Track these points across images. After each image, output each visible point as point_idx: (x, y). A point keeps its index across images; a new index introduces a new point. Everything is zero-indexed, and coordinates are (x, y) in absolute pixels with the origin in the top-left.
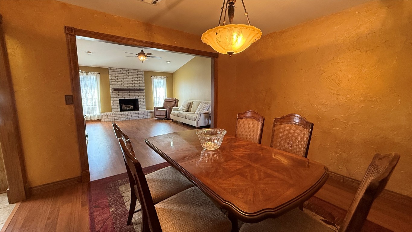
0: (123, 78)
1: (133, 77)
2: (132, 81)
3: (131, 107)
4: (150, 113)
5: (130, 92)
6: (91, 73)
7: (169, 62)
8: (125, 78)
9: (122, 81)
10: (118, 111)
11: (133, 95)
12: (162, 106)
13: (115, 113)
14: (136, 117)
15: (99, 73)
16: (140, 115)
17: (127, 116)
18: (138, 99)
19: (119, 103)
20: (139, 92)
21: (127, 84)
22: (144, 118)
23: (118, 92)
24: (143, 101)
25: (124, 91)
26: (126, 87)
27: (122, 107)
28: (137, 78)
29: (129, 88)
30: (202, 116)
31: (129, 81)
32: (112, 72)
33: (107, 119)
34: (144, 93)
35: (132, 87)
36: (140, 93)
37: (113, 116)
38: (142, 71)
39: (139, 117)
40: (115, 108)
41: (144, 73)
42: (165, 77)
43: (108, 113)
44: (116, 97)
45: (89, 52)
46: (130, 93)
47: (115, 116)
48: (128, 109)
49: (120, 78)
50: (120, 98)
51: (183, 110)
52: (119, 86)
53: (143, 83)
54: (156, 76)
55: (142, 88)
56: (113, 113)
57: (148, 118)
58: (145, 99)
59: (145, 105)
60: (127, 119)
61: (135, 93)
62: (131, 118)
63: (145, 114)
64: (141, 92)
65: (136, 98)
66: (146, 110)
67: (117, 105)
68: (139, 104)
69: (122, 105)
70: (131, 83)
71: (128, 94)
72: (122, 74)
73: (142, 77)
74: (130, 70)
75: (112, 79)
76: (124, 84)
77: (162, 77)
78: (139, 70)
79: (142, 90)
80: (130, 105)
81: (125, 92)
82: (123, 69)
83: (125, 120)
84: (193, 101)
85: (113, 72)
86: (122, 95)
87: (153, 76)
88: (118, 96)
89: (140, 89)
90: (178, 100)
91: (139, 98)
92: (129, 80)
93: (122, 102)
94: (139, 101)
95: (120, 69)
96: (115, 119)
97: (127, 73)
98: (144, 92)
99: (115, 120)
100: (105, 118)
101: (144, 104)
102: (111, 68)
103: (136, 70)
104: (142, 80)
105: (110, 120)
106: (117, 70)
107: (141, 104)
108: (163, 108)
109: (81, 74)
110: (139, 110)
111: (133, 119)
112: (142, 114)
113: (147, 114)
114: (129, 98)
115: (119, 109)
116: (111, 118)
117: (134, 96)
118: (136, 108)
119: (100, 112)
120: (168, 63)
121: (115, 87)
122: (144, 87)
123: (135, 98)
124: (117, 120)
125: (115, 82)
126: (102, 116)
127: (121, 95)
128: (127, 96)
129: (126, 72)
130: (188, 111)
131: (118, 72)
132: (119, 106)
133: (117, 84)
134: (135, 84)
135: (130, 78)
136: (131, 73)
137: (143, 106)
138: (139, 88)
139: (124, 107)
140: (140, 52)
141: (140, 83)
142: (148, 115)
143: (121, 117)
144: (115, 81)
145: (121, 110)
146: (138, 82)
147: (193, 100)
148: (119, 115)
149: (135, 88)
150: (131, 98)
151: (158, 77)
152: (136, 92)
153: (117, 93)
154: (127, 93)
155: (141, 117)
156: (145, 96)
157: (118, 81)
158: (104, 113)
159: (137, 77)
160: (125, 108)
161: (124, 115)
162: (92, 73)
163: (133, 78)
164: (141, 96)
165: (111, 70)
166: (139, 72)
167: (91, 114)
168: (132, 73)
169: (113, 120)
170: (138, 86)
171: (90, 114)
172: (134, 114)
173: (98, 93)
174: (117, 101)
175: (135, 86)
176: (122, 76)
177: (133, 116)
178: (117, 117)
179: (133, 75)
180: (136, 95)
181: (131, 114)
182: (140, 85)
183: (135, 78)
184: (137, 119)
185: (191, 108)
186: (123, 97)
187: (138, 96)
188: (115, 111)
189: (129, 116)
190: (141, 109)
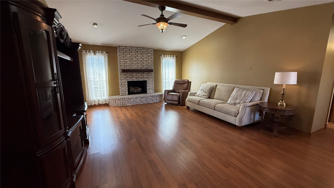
0: (131, 57)
1: (142, 56)
2: (141, 60)
3: (139, 89)
4: (159, 97)
5: (139, 73)
6: (99, 52)
7: (185, 36)
8: (134, 57)
9: (131, 61)
10: (126, 94)
11: (141, 76)
12: (171, 88)
13: (123, 97)
14: (145, 101)
15: (108, 53)
16: (149, 99)
17: (135, 100)
18: (146, 81)
19: (127, 85)
20: (148, 73)
21: (136, 64)
22: (153, 102)
23: (126, 73)
24: (151, 83)
25: (132, 72)
26: (134, 67)
27: (131, 90)
28: (146, 58)
29: (138, 68)
30: (248, 110)
31: (138, 61)
32: (120, 51)
33: (115, 104)
34: (153, 75)
35: (141, 68)
36: (149, 75)
37: (121, 100)
38: (151, 49)
39: (148, 101)
40: (123, 91)
41: (154, 52)
43: (116, 96)
44: (124, 78)
45: (95, 24)
46: (138, 75)
47: (123, 100)
48: (136, 91)
49: (129, 57)
50: (128, 80)
51: (204, 96)
52: (127, 66)
53: (152, 63)
54: (165, 55)
55: (150, 68)
56: (121, 97)
57: (157, 101)
58: (153, 81)
59: (154, 87)
60: (135, 104)
62: (139, 102)
63: (154, 97)
64: (150, 73)
65: (145, 80)
66: (154, 92)
67: (125, 87)
68: (148, 86)
70: (140, 63)
71: (137, 75)
72: (131, 54)
73: (151, 56)
74: (139, 49)
75: (121, 59)
76: (132, 64)
77: (172, 56)
78: (148, 48)
79: (151, 71)
80: (138, 88)
81: (134, 73)
82: (131, 47)
83: (133, 104)
84: (217, 85)
85: (122, 51)
86: (130, 77)
87: (162, 55)
88: (127, 77)
89: (149, 70)
90: (191, 82)
91: (148, 79)
92: (138, 60)
93: (131, 84)
94: (147, 83)
95: (129, 48)
96: (123, 103)
97: (136, 52)
98: (153, 73)
99: (123, 105)
100: (113, 102)
101: (152, 86)
102: (119, 46)
103: (146, 49)
104: (152, 60)
105: (118, 105)
106: (126, 48)
107: (150, 86)
108: (173, 91)
109: (89, 53)
110: (148, 92)
111: (142, 103)
112: (151, 98)
113: (156, 97)
114: (138, 80)
115: (127, 92)
116: (119, 102)
117: (143, 78)
118: (144, 91)
119: (108, 95)
120: (184, 37)
121: (123, 68)
122: (153, 68)
123: (143, 80)
124: (126, 105)
125: (123, 62)
126: (110, 100)
127: (129, 77)
128: (135, 78)
129: (135, 51)
130: (209, 97)
131: (127, 52)
132: (127, 89)
133: (125, 64)
134: (144, 64)
135: (139, 57)
136: (139, 52)
137: (151, 89)
138: (148, 68)
139: (132, 89)
141: (149, 63)
142: (157, 98)
143: (129, 101)
145: (130, 93)
146: (147, 62)
148: (127, 100)
149: (143, 68)
150: (139, 80)
151: (168, 56)
152: (145, 73)
153: (126, 75)
154: (135, 75)
155: (150, 101)
156: (153, 78)
157: (126, 61)
158: (112, 96)
159: (146, 56)
160: (133, 90)
161: (132, 99)
162: (100, 52)
163: (142, 58)
164: (150, 78)
165: (120, 49)
166: (148, 51)
167: (99, 98)
168: (141, 52)
169: (121, 105)
170: (147, 66)
171: (98, 98)
172: (142, 98)
173: (106, 75)
174: (125, 84)
175: (144, 66)
176: (131, 55)
177: (142, 100)
178: (125, 101)
179: (142, 54)
180: (144, 76)
181: (139, 99)
182: (149, 66)
183: (144, 58)
184: (146, 103)
185: (214, 93)
186: (132, 78)
187: (147, 77)
188: (123, 94)
189: (138, 100)
190: (150, 92)
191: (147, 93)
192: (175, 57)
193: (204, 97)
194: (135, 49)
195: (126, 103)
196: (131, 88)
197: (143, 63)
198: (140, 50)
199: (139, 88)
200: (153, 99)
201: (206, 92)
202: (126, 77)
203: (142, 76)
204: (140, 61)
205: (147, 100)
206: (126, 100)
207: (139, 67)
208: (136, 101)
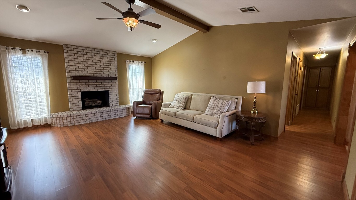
0: (86, 61)
1: (101, 60)
2: (101, 65)
3: (99, 102)
4: (126, 110)
5: (98, 81)
6: (32, 51)
7: (156, 40)
8: (90, 61)
9: (86, 65)
10: (79, 109)
11: (101, 85)
12: (140, 100)
13: (74, 113)
14: (107, 117)
15: (48, 52)
16: (113, 114)
17: (93, 117)
18: (108, 91)
19: (80, 97)
20: (110, 81)
21: (93, 69)
22: (119, 117)
23: (78, 81)
25: (88, 80)
26: (91, 74)
27: (86, 103)
28: (107, 62)
29: (95, 75)
30: (227, 119)
31: (96, 66)
32: (69, 51)
33: (62, 123)
34: (117, 83)
35: (100, 75)
36: (111, 83)
37: (72, 118)
38: (113, 52)
39: (112, 116)
40: (74, 105)
41: (117, 56)
42: (143, 62)
43: (64, 113)
44: (75, 88)
46: (97, 84)
47: (75, 117)
48: (94, 105)
49: (83, 60)
50: (82, 91)
51: (179, 106)
52: (80, 72)
53: (115, 69)
54: (132, 61)
55: (113, 76)
56: (71, 113)
57: (124, 116)
58: (118, 91)
59: (118, 99)
60: (93, 121)
61: (105, 83)
62: (99, 118)
63: (120, 111)
64: (113, 81)
65: (107, 90)
66: (120, 105)
67: (77, 100)
68: (110, 97)
69: (85, 99)
70: (99, 68)
71: (95, 84)
72: (86, 56)
73: (114, 61)
74: (97, 50)
75: (70, 62)
76: (88, 70)
77: (140, 62)
78: (110, 51)
79: (115, 78)
80: (96, 100)
81: (90, 81)
82: (86, 48)
83: (90, 122)
84: (192, 95)
85: (71, 52)
86: (85, 86)
87: (128, 61)
88: (80, 87)
89: (111, 77)
90: (163, 92)
91: (111, 89)
92: (96, 65)
93: (85, 95)
94: (110, 93)
95: (82, 48)
96: (76, 122)
97: (93, 54)
98: (117, 81)
99: (75, 124)
100: (58, 121)
101: (116, 97)
102: (67, 45)
103: (106, 51)
104: (115, 65)
105: (67, 124)
106: (77, 48)
107: (113, 98)
108: (143, 102)
109: (14, 51)
110: (111, 105)
111: (103, 120)
112: (115, 112)
113: (122, 111)
114: (96, 90)
115: (81, 106)
116: (69, 120)
117: (103, 88)
118: (106, 103)
119: (50, 112)
120: (154, 41)
121: (74, 75)
122: (117, 75)
123: (104, 90)
124: (79, 124)
125: (74, 67)
126: (53, 119)
127: (83, 86)
128: (93, 87)
129: (92, 53)
130: (185, 108)
131: (79, 53)
132: (81, 102)
133: (77, 69)
134: (104, 71)
135: (97, 61)
136: (98, 55)
137: (115, 101)
138: (110, 75)
139: (88, 102)
140: (126, 10)
141: (112, 69)
142: (124, 112)
143: (84, 118)
144: (74, 65)
145: (84, 107)
146: (108, 67)
147: (192, 93)
148: (82, 116)
149: (104, 75)
150: (99, 90)
151: (135, 61)
152: (106, 81)
153: (78, 84)
154: (93, 83)
155: (114, 116)
156: (117, 87)
157: (78, 65)
158: (57, 113)
159: (107, 60)
160: (90, 104)
161: (89, 115)
162: (34, 50)
163: (102, 62)
164: (113, 87)
165: (68, 49)
166: (110, 54)
167: (34, 117)
168: (100, 55)
169: (72, 125)
170: (108, 73)
171: (32, 117)
172: (104, 113)
173: (46, 83)
174: (78, 95)
175: (105, 73)
176: (85, 58)
177: (103, 115)
178: (79, 119)
179: (101, 57)
180: (105, 85)
181: (99, 114)
182: (111, 72)
183: (104, 62)
184: (109, 119)
185: (189, 104)
186: (88, 88)
187: (109, 87)
188: (74, 109)
189: (98, 116)
190: (113, 105)
191: (109, 106)
192: (143, 64)
193: (180, 108)
194: (92, 51)
195: (80, 121)
196: (87, 100)
197: (103, 69)
198: (99, 53)
199: (98, 100)
200: (118, 113)
201: (182, 102)
202: (78, 86)
203: (103, 85)
204: (99, 66)
205: (110, 115)
206: (79, 117)
207: (98, 74)
208: (95, 117)
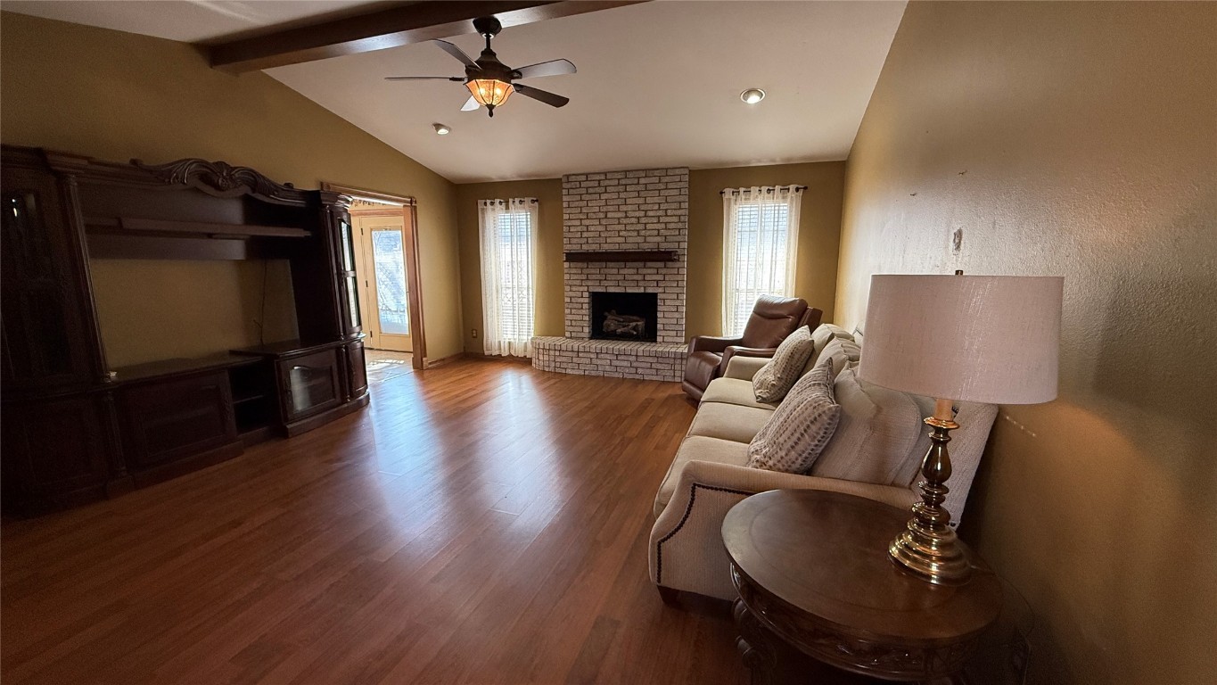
0: (604, 209)
1: (641, 201)
2: (638, 218)
3: (636, 324)
5: (629, 264)
6: (515, 202)
8: (612, 208)
9: (604, 222)
10: (582, 335)
11: (636, 277)
13: (563, 342)
14: (627, 370)
15: (537, 200)
16: (644, 365)
17: (594, 361)
18: (655, 295)
19: (588, 306)
20: (660, 264)
21: (619, 232)
22: (660, 378)
23: (585, 265)
24: (672, 303)
25: (606, 261)
26: (613, 244)
27: (603, 323)
28: (656, 207)
29: (625, 247)
31: (625, 221)
32: (571, 191)
34: (684, 271)
35: (636, 247)
36: (664, 271)
37: (552, 353)
38: (677, 172)
39: (640, 371)
40: (574, 323)
41: (690, 181)
42: (792, 187)
43: (555, 339)
44: (578, 283)
46: (626, 271)
48: (620, 330)
49: (597, 209)
50: (591, 290)
52: (590, 241)
53: (681, 225)
54: (742, 190)
56: (557, 342)
58: (683, 297)
59: (682, 321)
60: (593, 373)
61: (645, 271)
62: (608, 368)
64: (667, 264)
65: (650, 290)
68: (659, 315)
70: (634, 227)
71: (622, 272)
72: (604, 196)
73: (679, 199)
74: (631, 175)
75: (572, 216)
76: (606, 234)
78: (667, 169)
81: (609, 264)
82: (605, 174)
83: (587, 373)
85: (575, 191)
86: (599, 277)
87: (730, 191)
88: (587, 279)
89: (663, 252)
91: (660, 290)
92: (626, 217)
94: (659, 302)
95: (598, 177)
96: (558, 365)
97: (621, 188)
98: (684, 265)
99: (557, 370)
101: (678, 315)
102: (568, 176)
103: (656, 173)
104: (679, 212)
106: (587, 180)
107: (671, 314)
109: (492, 207)
110: (659, 339)
111: (616, 375)
112: (650, 360)
113: (672, 361)
115: (588, 330)
116: (546, 358)
117: (641, 284)
118: (650, 335)
119: (534, 332)
121: (575, 248)
122: (684, 245)
123: (642, 290)
124: (564, 371)
125: (579, 229)
127: (595, 277)
129: (619, 184)
131: (591, 190)
132: (589, 318)
133: (585, 235)
134: (648, 233)
135: (630, 208)
136: (633, 188)
137: (673, 327)
138: (662, 246)
141: (669, 226)
142: (678, 367)
143: (575, 360)
144: (578, 223)
146: (659, 222)
149: (646, 247)
150: (629, 291)
152: (649, 264)
153: (585, 271)
154: (615, 271)
155: (648, 371)
156: (684, 284)
157: (587, 222)
158: (542, 338)
159: (656, 200)
160: (614, 326)
161: (585, 355)
163: (642, 207)
164: (668, 284)
165: (570, 185)
166: (667, 179)
167: (513, 338)
168: (639, 188)
169: (552, 369)
170: (658, 239)
171: (511, 337)
173: (533, 269)
174: (582, 300)
175: (649, 239)
176: (603, 203)
177: (617, 363)
178: (564, 359)
179: (642, 194)
180: (648, 278)
181: (608, 356)
182: (665, 236)
183: (649, 207)
184: (631, 377)
186: (603, 283)
187: (657, 281)
188: (573, 334)
189: (603, 362)
190: (666, 339)
191: (655, 341)
194: (619, 179)
195: (564, 365)
196: (609, 317)
197: (645, 229)
198: (636, 181)
200: (659, 366)
202: (584, 277)
203: (640, 277)
204: (634, 220)
205: (637, 368)
206: (564, 354)
207: (632, 243)
208: (599, 362)
